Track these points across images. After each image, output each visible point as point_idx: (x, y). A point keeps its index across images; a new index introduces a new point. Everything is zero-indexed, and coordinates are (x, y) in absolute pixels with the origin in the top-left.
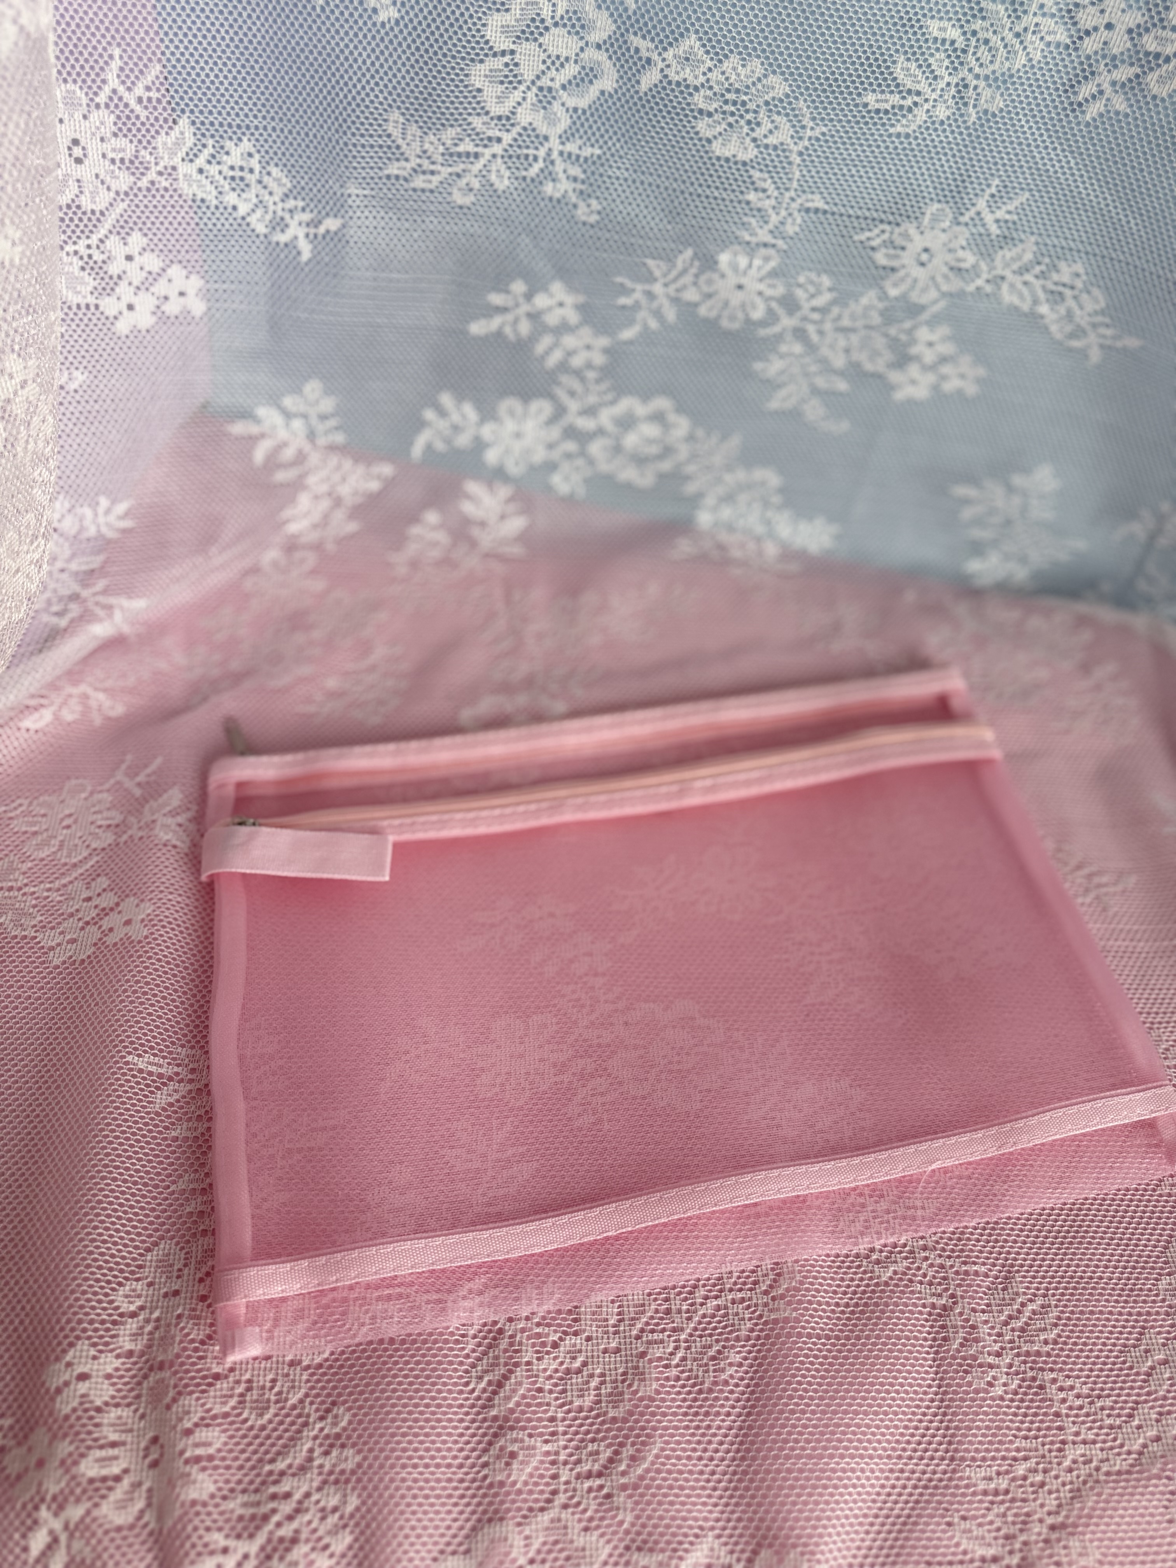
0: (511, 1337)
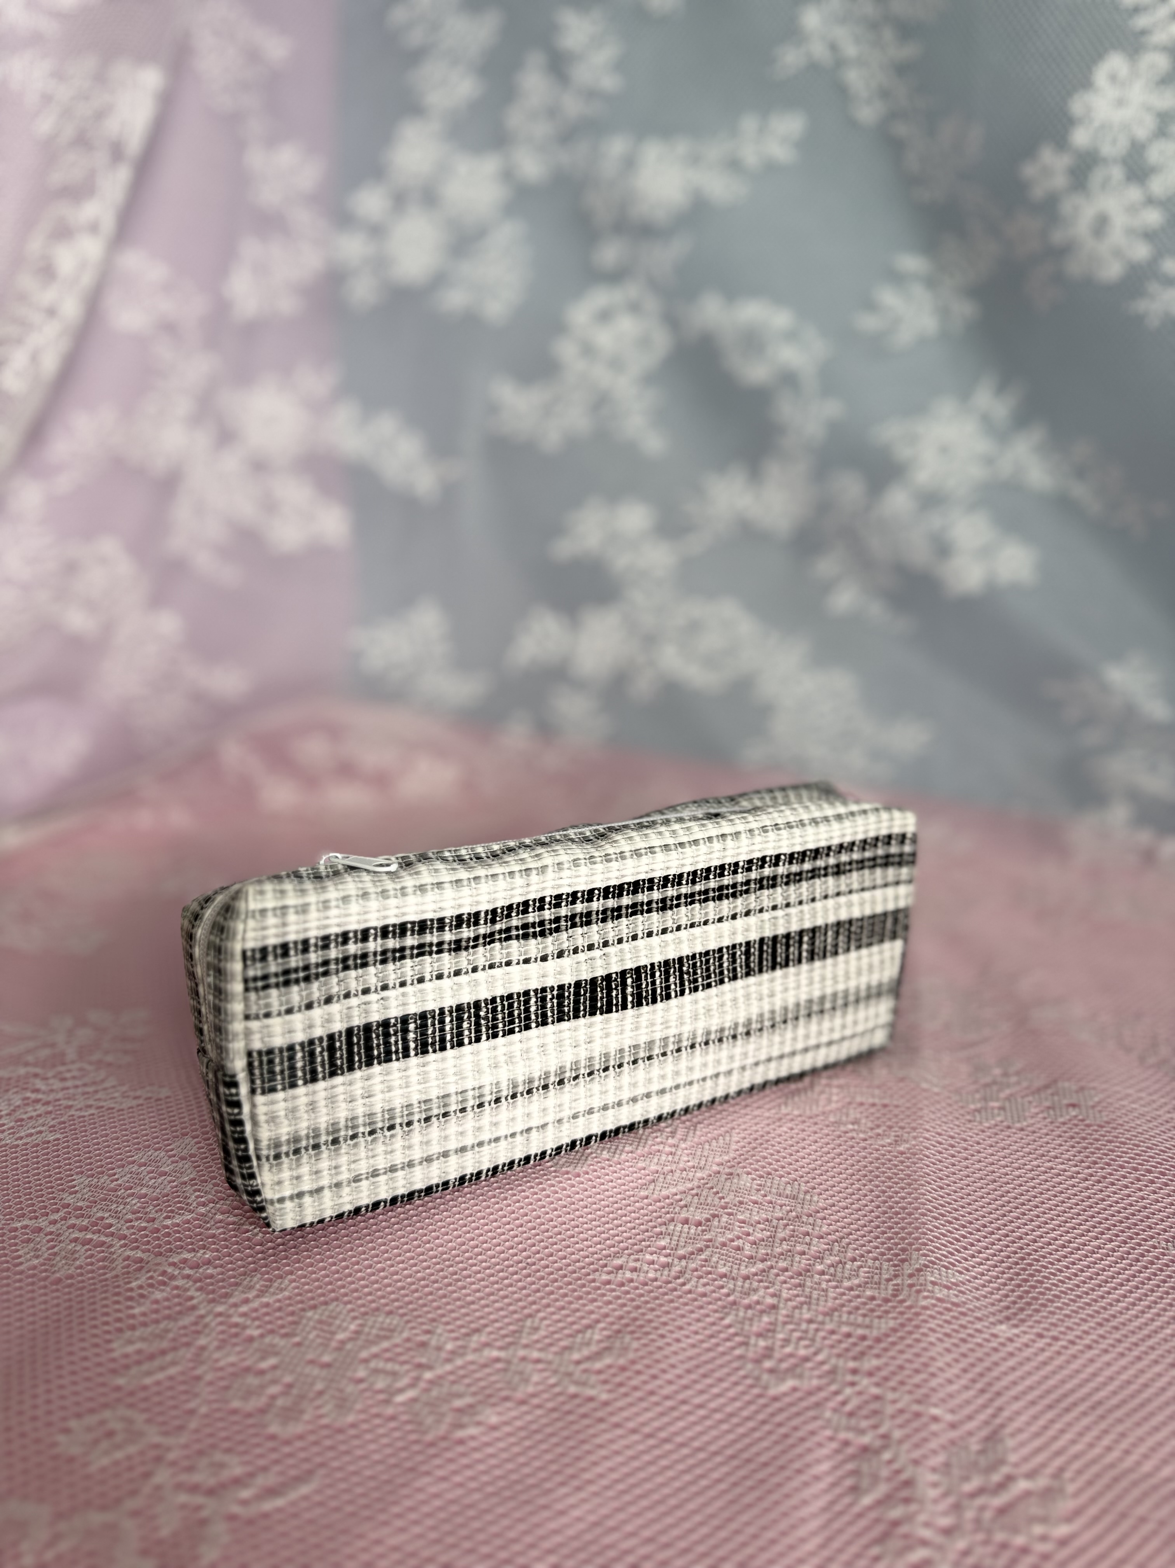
0: (202, 1317)
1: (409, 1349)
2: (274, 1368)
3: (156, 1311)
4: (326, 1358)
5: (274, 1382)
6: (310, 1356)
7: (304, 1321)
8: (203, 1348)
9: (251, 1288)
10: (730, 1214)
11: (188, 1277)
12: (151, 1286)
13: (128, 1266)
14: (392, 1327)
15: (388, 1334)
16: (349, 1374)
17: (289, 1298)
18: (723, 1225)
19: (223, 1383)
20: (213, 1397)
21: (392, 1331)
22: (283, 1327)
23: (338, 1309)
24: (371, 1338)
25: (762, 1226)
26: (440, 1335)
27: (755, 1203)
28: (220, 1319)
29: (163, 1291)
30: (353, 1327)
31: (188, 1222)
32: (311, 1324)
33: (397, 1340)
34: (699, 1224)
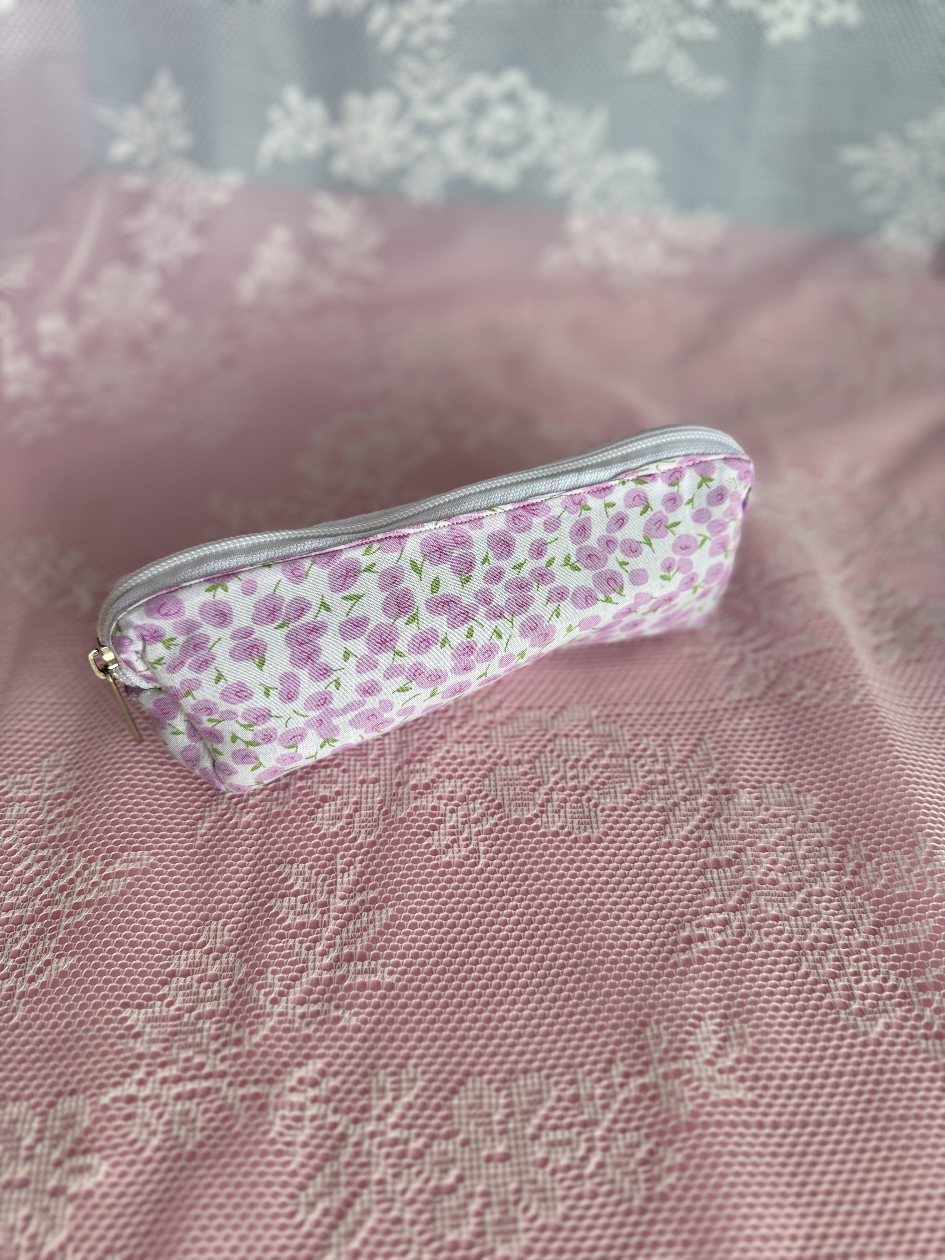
1: (567, 1109)
2: (460, 1179)
3: (311, 1156)
4: (500, 1149)
5: (470, 1196)
6: (484, 1153)
7: (456, 1112)
8: (381, 1182)
9: (382, 1090)
10: (751, 845)
11: (315, 1100)
12: (289, 1127)
13: (249, 1108)
14: (537, 1087)
15: (537, 1097)
16: (530, 1159)
17: (425, 1089)
18: (751, 858)
19: (425, 1216)
20: (426, 1236)
21: (540, 1092)
22: (439, 1127)
23: (478, 1085)
24: (525, 1107)
25: (781, 847)
26: (584, 1080)
27: (764, 821)
28: (377, 1140)
29: (302, 1128)
30: (502, 1101)
31: (273, 1029)
32: (464, 1112)
33: (550, 1103)
34: (729, 863)
